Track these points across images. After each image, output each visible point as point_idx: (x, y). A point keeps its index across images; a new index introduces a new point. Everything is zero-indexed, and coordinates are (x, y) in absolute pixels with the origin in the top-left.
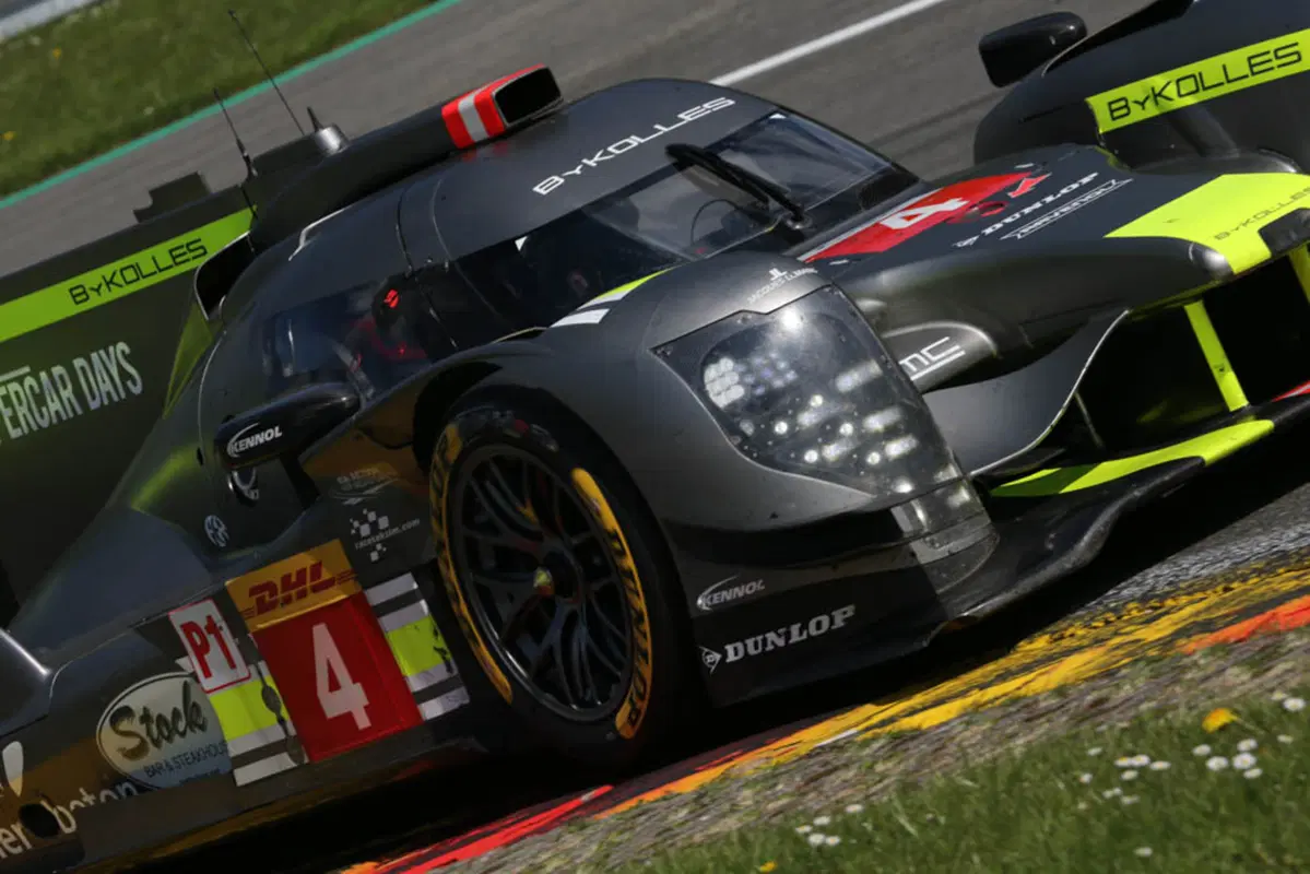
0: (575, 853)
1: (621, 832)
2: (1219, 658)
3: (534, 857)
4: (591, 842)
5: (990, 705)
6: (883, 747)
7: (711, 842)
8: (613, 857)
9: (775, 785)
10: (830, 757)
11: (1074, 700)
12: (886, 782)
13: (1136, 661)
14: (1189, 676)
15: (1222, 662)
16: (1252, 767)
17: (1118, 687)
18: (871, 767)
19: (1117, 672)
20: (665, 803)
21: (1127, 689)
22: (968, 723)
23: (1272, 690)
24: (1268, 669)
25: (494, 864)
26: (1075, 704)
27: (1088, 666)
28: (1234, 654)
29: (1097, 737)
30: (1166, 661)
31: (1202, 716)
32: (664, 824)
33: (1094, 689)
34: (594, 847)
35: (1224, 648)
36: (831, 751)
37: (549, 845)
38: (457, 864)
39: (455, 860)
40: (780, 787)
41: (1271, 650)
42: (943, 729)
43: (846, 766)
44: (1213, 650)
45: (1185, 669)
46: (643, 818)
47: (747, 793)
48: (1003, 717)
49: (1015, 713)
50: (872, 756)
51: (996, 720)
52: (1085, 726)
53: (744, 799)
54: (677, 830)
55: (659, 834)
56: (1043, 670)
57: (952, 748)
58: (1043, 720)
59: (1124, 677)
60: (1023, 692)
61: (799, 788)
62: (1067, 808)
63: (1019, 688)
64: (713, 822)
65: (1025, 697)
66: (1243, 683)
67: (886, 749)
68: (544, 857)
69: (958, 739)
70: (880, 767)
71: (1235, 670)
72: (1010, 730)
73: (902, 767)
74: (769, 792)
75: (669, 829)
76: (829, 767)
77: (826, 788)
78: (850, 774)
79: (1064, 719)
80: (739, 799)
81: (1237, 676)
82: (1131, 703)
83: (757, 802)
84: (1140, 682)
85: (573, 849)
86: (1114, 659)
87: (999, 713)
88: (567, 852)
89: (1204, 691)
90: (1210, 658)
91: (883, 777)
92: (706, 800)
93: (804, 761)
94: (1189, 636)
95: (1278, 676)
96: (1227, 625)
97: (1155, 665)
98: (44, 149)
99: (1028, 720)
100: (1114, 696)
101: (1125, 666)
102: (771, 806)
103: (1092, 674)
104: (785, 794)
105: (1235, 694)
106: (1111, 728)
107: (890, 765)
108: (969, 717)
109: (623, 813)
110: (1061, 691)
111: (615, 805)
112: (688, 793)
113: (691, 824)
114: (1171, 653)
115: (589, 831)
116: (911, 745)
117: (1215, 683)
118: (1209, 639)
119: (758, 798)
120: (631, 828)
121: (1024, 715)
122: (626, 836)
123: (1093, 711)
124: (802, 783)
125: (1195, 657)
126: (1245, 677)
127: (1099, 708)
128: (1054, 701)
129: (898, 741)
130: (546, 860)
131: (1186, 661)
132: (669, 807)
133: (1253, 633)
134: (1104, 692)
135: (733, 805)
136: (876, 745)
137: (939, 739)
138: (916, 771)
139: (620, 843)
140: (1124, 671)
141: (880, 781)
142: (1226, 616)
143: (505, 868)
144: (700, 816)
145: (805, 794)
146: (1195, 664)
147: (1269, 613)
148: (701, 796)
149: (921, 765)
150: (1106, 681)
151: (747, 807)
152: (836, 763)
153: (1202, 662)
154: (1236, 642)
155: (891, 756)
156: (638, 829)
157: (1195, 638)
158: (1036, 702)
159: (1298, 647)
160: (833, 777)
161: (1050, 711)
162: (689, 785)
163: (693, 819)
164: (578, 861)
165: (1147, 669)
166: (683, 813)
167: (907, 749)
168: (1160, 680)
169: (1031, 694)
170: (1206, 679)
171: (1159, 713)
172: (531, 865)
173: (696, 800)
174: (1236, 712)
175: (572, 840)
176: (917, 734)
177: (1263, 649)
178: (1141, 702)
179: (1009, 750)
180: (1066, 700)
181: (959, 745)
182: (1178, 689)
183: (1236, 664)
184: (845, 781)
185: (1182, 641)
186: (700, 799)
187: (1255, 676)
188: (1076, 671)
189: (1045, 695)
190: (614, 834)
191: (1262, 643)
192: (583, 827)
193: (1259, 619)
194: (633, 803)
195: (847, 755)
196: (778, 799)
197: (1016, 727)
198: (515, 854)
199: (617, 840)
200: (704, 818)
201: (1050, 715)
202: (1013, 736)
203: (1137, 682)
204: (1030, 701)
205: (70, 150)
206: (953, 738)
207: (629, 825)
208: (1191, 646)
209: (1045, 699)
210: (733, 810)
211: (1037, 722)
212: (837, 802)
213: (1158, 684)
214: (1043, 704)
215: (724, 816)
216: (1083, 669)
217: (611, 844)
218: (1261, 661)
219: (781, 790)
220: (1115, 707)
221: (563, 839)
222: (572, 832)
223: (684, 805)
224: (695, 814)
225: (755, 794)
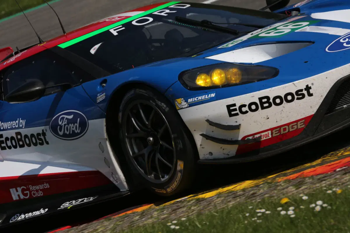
0: (107, 227)
1: (120, 222)
2: (287, 184)
3: (96, 227)
4: (112, 224)
5: (224, 193)
6: (193, 203)
7: (144, 226)
9: (163, 211)
10: (179, 204)
11: (247, 193)
12: (194, 212)
13: (265, 183)
14: (279, 188)
15: (288, 185)
16: (293, 214)
17: (259, 190)
18: (190, 208)
19: (259, 186)
21: (262, 191)
22: (218, 198)
23: (300, 194)
24: (300, 188)
25: (84, 228)
26: (247, 194)
27: (252, 184)
28: (292, 183)
29: (252, 204)
30: (273, 183)
31: (281, 199)
33: (253, 190)
34: (112, 225)
35: (289, 181)
36: (179, 203)
41: (301, 182)
42: (211, 198)
43: (184, 207)
44: (285, 181)
45: (278, 186)
46: (126, 218)
47: (156, 213)
48: (228, 196)
49: (231, 195)
50: (191, 205)
51: (225, 197)
52: (249, 200)
53: (155, 215)
54: (135, 222)
56: (239, 184)
57: (213, 204)
58: (238, 198)
59: (261, 187)
60: (233, 190)
61: (170, 213)
62: (242, 222)
63: (232, 189)
64: (146, 220)
65: (234, 191)
66: (293, 191)
67: (195, 203)
68: (99, 227)
69: (215, 201)
70: (193, 208)
71: (291, 187)
72: (229, 200)
73: (199, 208)
75: (133, 222)
76: (179, 207)
77: (178, 213)
78: (184, 209)
79: (244, 198)
80: (153, 214)
81: (292, 189)
82: (262, 195)
83: (158, 216)
84: (266, 189)
85: (106, 225)
86: (259, 182)
87: (226, 195)
89: (282, 193)
90: (285, 184)
91: (193, 210)
93: (172, 205)
94: (280, 177)
95: (302, 190)
96: (290, 175)
97: (270, 184)
99: (234, 198)
100: (258, 192)
101: (262, 184)
102: (162, 217)
103: (252, 186)
105: (289, 194)
106: (255, 202)
107: (195, 207)
108: (219, 195)
110: (244, 190)
111: (119, 214)
112: (140, 212)
113: (139, 220)
114: (275, 181)
116: (202, 202)
117: (286, 190)
118: (285, 178)
119: (158, 214)
120: (123, 221)
121: (233, 196)
122: (121, 223)
123: (252, 196)
124: (171, 211)
125: (281, 183)
126: (294, 189)
127: (253, 195)
128: (241, 193)
129: (198, 201)
130: (99, 228)
131: (278, 184)
133: (297, 177)
134: (255, 191)
135: (152, 216)
136: (192, 202)
137: (210, 201)
138: (203, 210)
139: (120, 224)
140: (261, 186)
141: (193, 212)
142: (291, 172)
143: (87, 229)
144: (142, 218)
145: (172, 214)
146: (281, 185)
147: (302, 172)
149: (204, 208)
150: (256, 188)
151: (155, 217)
152: (181, 206)
153: (283, 184)
154: (293, 179)
155: (196, 205)
156: (125, 221)
157: (282, 178)
159: (309, 182)
160: (180, 210)
161: (240, 195)
162: (140, 209)
163: (140, 219)
164: (107, 229)
165: (268, 185)
166: (137, 218)
167: (200, 204)
168: (271, 189)
169: (235, 190)
170: (284, 189)
171: (271, 197)
172: (95, 229)
173: (142, 214)
174: (289, 199)
175: (106, 223)
176: (203, 199)
177: (299, 182)
178: (265, 194)
179: (227, 207)
180: (245, 193)
181: (215, 203)
182: (276, 192)
183: (291, 186)
184: (183, 211)
185: (277, 179)
186: (143, 214)
187: (296, 189)
188: (248, 185)
189: (239, 191)
190: (118, 222)
191: (299, 180)
193: (300, 173)
194: (124, 214)
195: (184, 204)
196: (164, 215)
197: (231, 199)
200: (143, 219)
201: (241, 196)
202: (230, 201)
203: (264, 189)
204: (235, 192)
206: (213, 201)
207: (123, 219)
208: (280, 180)
209: (240, 192)
210: (152, 217)
211: (236, 198)
212: (180, 217)
213: (270, 190)
214: (238, 193)
215: (149, 219)
216: (250, 184)
218: (298, 185)
220: (258, 196)
221: (104, 223)
222: (106, 221)
223: (138, 215)
224: (141, 218)
225: (158, 213)
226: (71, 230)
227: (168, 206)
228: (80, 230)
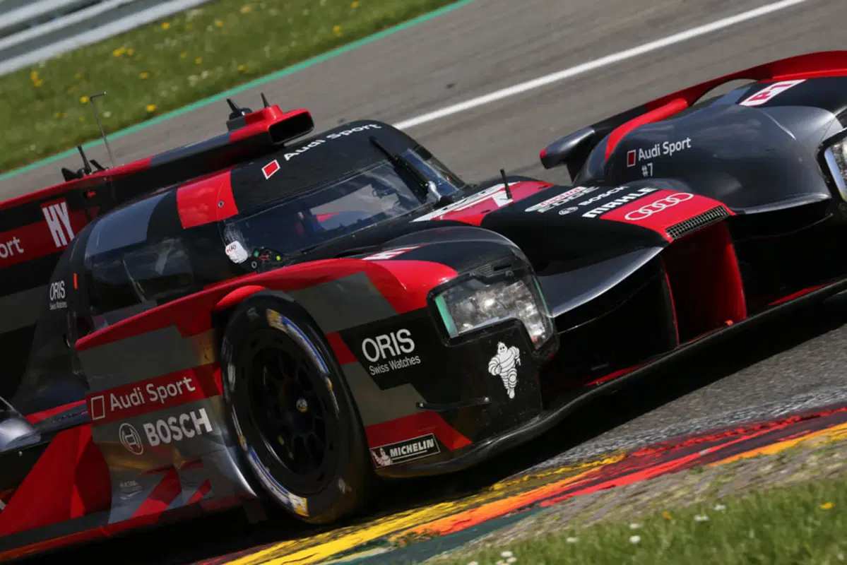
8: (721, 491)
20: (757, 460)
32: (755, 474)
37: (677, 481)
38: (615, 489)
39: (613, 486)
40: (836, 456)
55: (752, 480)
74: (828, 459)
88: (690, 486)
92: (785, 460)
98: (376, 14)
104: (840, 461)
109: (727, 464)
115: (704, 474)
132: (760, 463)
148: (782, 457)
192: (701, 471)
198: (654, 485)
199: (724, 481)
205: (392, 15)
217: (720, 483)
219: (837, 458)
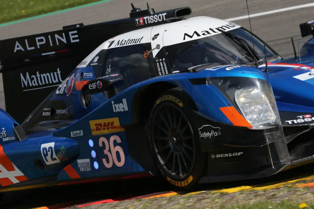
0: (136, 207)
1: (150, 203)
2: (306, 190)
3: (127, 205)
4: (142, 204)
5: (246, 190)
6: (218, 195)
9: (189, 200)
10: (204, 195)
11: (268, 193)
12: (217, 204)
13: (285, 187)
14: (298, 193)
15: (307, 191)
17: (279, 192)
18: (214, 200)
21: (281, 193)
22: (240, 194)
25: (117, 205)
26: (268, 194)
28: (310, 190)
29: (271, 204)
30: (293, 188)
31: (299, 204)
33: (273, 192)
34: (142, 206)
35: (308, 188)
36: (204, 194)
42: (234, 194)
43: (208, 198)
44: (304, 188)
45: (297, 191)
46: (155, 201)
47: (182, 200)
48: (249, 194)
49: (253, 193)
50: (215, 197)
51: (247, 195)
52: (269, 201)
53: (182, 202)
54: (163, 206)
57: (235, 199)
58: (259, 197)
59: (281, 190)
61: (195, 201)
64: (173, 205)
66: (311, 198)
67: (219, 196)
68: (129, 206)
69: (237, 197)
70: (216, 200)
71: (310, 194)
72: (250, 198)
73: (222, 201)
75: (161, 205)
76: (204, 198)
77: (202, 203)
78: (209, 200)
79: (265, 197)
80: (180, 201)
81: (310, 195)
82: (282, 197)
83: (184, 203)
84: (285, 192)
85: (137, 205)
86: (280, 185)
87: (248, 193)
89: (300, 198)
90: (304, 190)
91: (217, 203)
93: (198, 195)
94: (299, 183)
96: (310, 182)
97: (290, 189)
99: (256, 196)
100: (278, 194)
101: (282, 187)
102: (188, 205)
103: (273, 188)
105: (307, 200)
106: (275, 203)
107: (219, 200)
108: (242, 192)
111: (149, 197)
112: (168, 197)
113: (167, 205)
114: (295, 186)
116: (225, 196)
117: (304, 196)
118: (304, 185)
120: (151, 203)
121: (254, 195)
122: (150, 205)
123: (272, 197)
124: (196, 200)
125: (300, 189)
126: (312, 196)
128: (263, 193)
129: (222, 195)
131: (298, 189)
134: (275, 193)
135: (178, 202)
136: (216, 195)
137: (233, 196)
138: (225, 203)
139: (148, 206)
140: (282, 189)
141: (216, 204)
143: (119, 206)
145: (197, 203)
146: (300, 190)
149: (227, 202)
150: (277, 190)
151: (182, 203)
152: (205, 197)
153: (302, 190)
154: (311, 187)
155: (220, 198)
156: (154, 204)
157: (301, 184)
158: (258, 192)
160: (204, 200)
165: (288, 189)
166: (165, 202)
167: (224, 197)
168: (290, 193)
169: (257, 190)
170: (302, 195)
171: (290, 200)
172: (126, 207)
173: (170, 199)
174: (308, 205)
175: (137, 203)
176: (227, 194)
178: (285, 197)
179: (249, 203)
180: (266, 193)
181: (237, 199)
182: (295, 196)
183: (310, 192)
184: (207, 202)
185: (297, 184)
190: (147, 204)
194: (154, 197)
195: (208, 196)
196: (190, 203)
197: (252, 197)
200: (171, 204)
201: (261, 196)
202: (251, 199)
206: (235, 197)
207: (151, 202)
208: (299, 186)
209: (261, 191)
210: (178, 203)
211: (258, 197)
212: (204, 207)
213: (290, 194)
214: (260, 193)
215: (175, 204)
220: (278, 197)
221: (134, 202)
222: (137, 201)
223: (166, 200)
224: (168, 203)
225: (184, 201)
226: (104, 205)
227: (194, 195)
228: (113, 206)
